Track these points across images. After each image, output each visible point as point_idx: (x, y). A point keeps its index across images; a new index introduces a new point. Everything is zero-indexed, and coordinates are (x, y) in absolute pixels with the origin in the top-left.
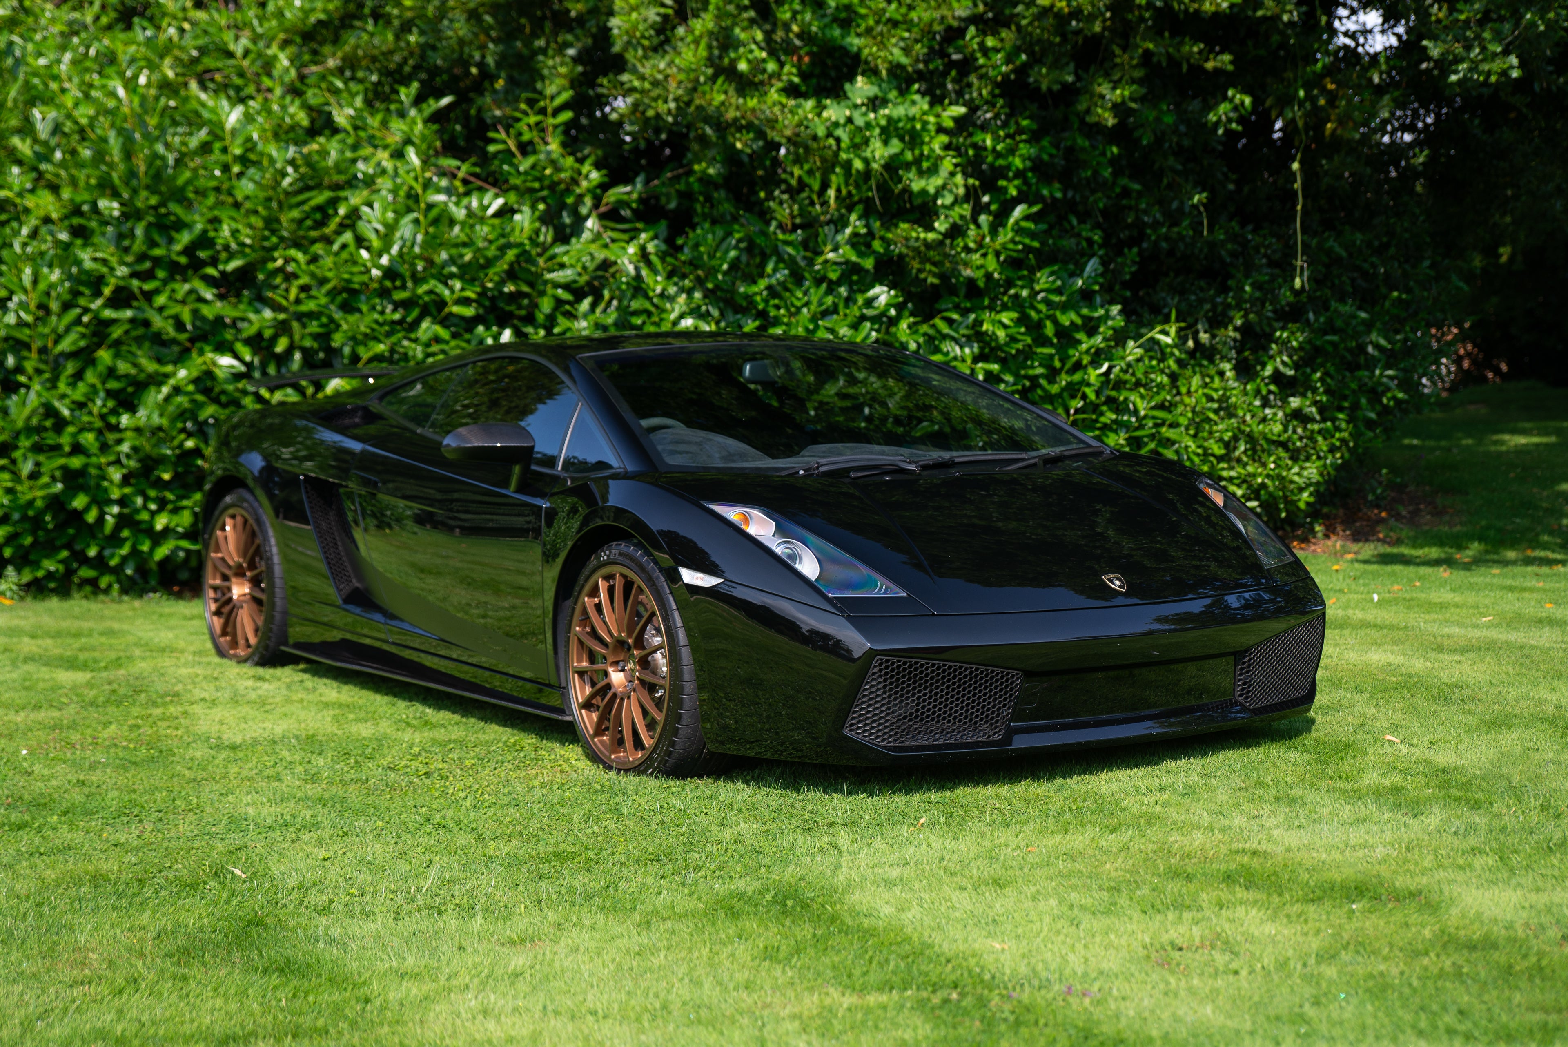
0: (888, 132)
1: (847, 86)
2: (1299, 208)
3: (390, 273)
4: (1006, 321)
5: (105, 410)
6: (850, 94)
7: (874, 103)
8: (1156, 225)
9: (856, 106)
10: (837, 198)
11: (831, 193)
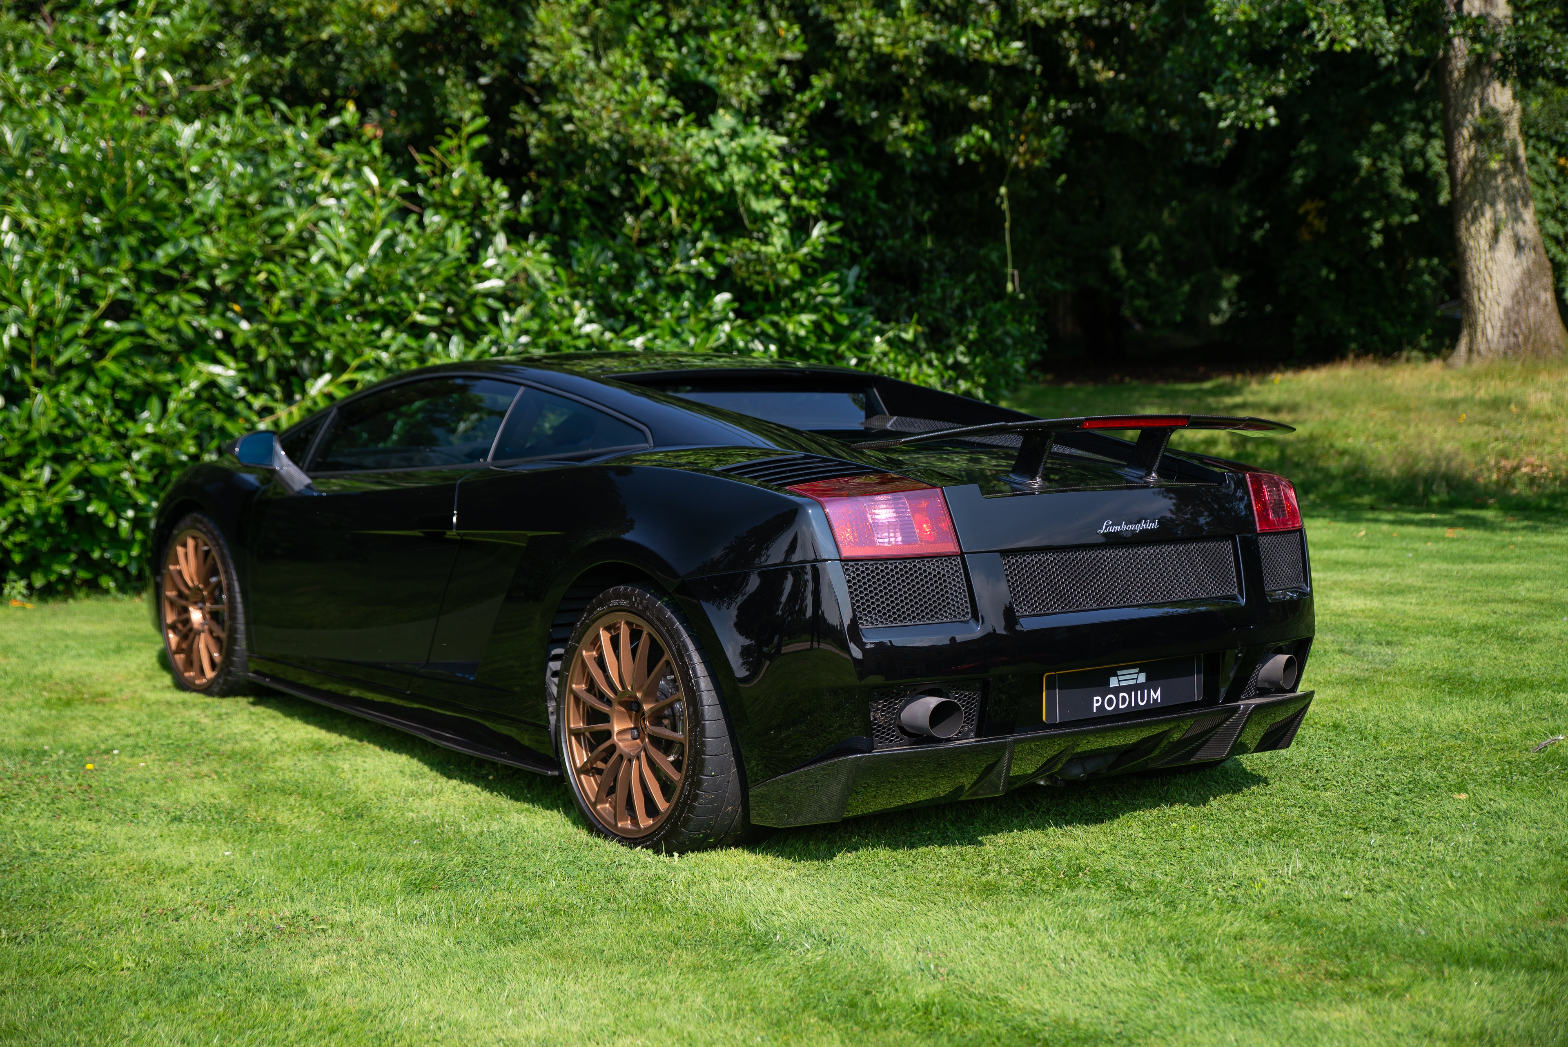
0: (744, 157)
1: (711, 118)
2: (1007, 225)
3: (360, 286)
4: (806, 322)
5: (114, 419)
6: (714, 125)
7: (734, 134)
8: (885, 237)
9: (720, 136)
10: (678, 214)
11: (673, 211)
